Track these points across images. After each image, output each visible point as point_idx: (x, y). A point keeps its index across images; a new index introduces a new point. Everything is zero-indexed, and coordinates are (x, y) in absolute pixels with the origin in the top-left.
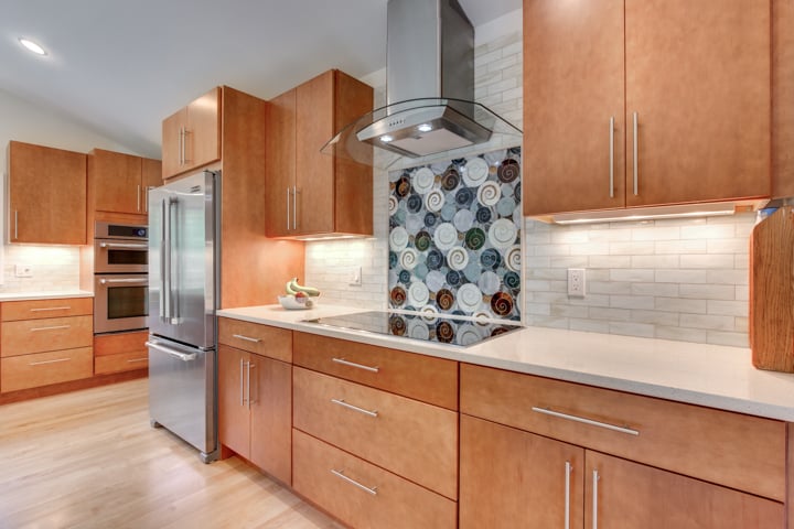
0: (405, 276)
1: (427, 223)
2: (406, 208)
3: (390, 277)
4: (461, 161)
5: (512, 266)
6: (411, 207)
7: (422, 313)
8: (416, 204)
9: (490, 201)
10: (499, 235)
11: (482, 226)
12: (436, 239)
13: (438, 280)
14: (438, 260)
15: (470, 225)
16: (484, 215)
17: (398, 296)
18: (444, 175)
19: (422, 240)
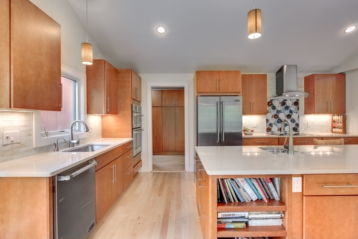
0: (271, 125)
1: (277, 112)
2: (271, 109)
3: (267, 125)
4: (286, 100)
5: (297, 122)
6: (272, 109)
7: (276, 133)
8: (274, 108)
9: (292, 109)
10: (294, 116)
11: (291, 114)
12: (280, 116)
13: (280, 125)
14: (280, 121)
15: (288, 114)
16: (291, 112)
17: (269, 130)
18: (281, 103)
19: (276, 116)
